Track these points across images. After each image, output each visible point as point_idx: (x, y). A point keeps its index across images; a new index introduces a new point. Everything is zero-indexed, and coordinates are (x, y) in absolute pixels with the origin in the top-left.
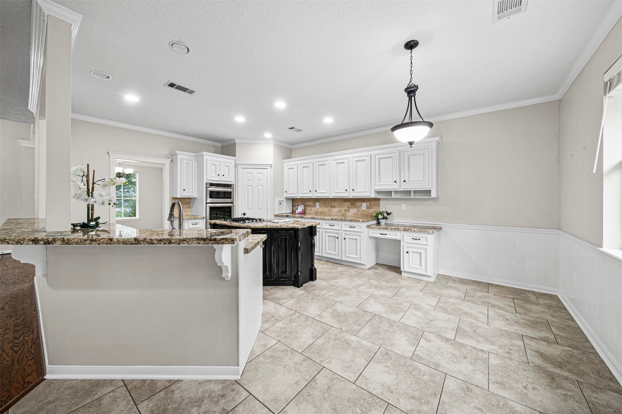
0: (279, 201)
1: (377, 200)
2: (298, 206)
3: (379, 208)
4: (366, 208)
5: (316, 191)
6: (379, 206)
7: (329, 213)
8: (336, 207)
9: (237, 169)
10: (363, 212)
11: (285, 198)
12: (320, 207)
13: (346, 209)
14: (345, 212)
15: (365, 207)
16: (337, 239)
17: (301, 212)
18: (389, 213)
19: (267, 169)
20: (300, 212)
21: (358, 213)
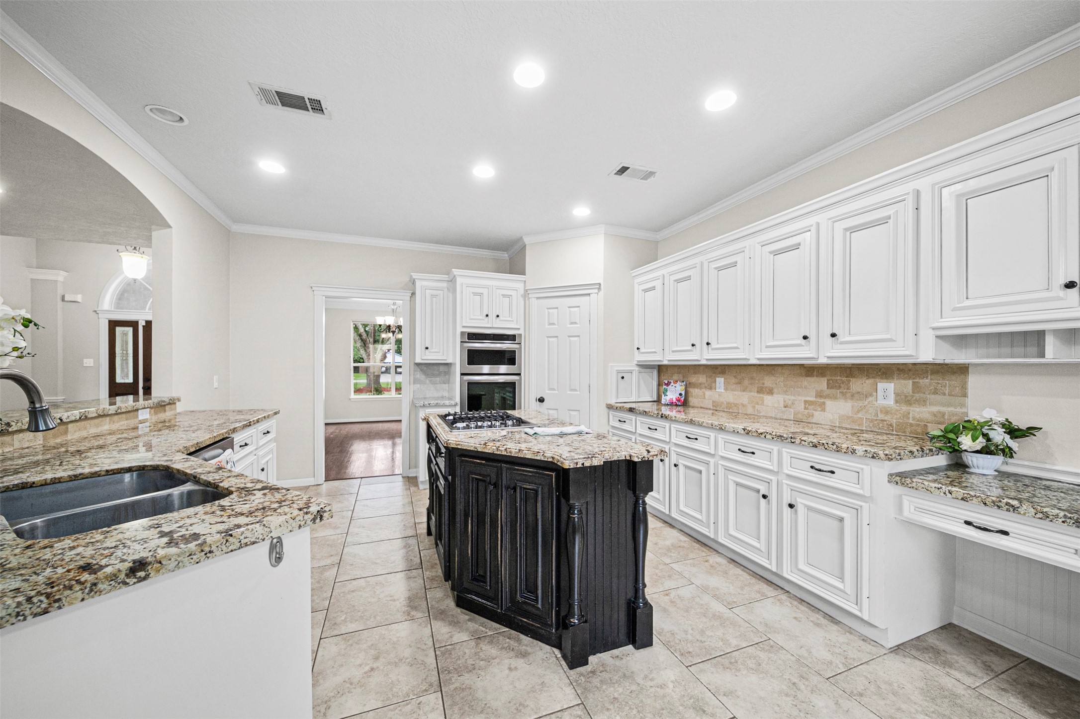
0: (618, 372)
1: (954, 373)
2: (668, 384)
3: (963, 405)
4: (896, 402)
5: (708, 344)
6: (965, 395)
7: (754, 407)
8: (775, 390)
9: (527, 302)
10: (881, 416)
11: (637, 365)
12: (726, 389)
13: (813, 399)
14: (805, 408)
15: (893, 396)
16: (763, 500)
17: (674, 400)
18: (1023, 427)
19: (589, 294)
20: (672, 399)
21: (860, 415)
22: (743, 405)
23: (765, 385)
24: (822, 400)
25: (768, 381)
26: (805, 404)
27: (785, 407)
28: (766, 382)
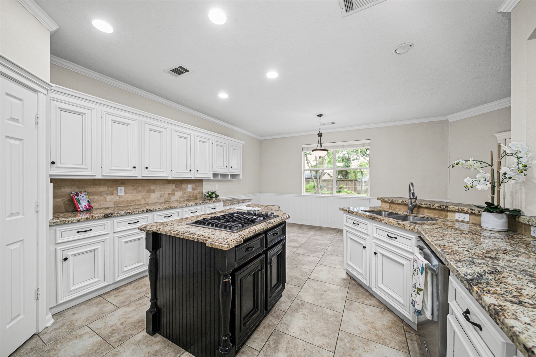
1: (200, 182)
2: (77, 195)
3: (202, 189)
7: (145, 200)
8: (156, 191)
10: (189, 195)
12: (125, 193)
13: (171, 192)
15: (191, 189)
19: (37, 92)
20: (85, 206)
21: (184, 195)
22: (138, 200)
23: (151, 189)
24: (174, 192)
25: (152, 187)
26: (168, 195)
27: (160, 197)
28: (151, 187)
